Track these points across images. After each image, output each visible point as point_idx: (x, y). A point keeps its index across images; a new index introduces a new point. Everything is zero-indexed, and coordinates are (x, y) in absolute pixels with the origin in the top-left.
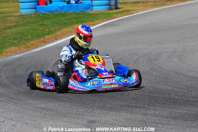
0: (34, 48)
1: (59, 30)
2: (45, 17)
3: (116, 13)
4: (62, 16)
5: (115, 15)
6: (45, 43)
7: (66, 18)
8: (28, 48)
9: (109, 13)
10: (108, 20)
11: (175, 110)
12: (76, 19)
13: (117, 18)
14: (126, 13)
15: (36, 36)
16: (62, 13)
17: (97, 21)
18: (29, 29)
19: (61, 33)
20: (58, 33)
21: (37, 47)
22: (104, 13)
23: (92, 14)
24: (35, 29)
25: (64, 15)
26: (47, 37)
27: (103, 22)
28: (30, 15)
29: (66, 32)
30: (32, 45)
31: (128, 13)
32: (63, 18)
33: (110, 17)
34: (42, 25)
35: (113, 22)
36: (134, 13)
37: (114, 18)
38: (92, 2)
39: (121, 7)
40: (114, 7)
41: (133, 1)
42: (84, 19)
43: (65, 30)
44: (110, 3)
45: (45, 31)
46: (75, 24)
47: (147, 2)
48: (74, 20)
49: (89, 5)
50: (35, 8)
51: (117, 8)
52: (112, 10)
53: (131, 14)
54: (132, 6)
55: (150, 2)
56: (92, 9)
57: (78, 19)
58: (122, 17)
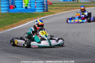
0: (8, 29)
2: (13, 14)
3: (47, 14)
4: (21, 14)
5: (47, 15)
6: (13, 27)
7: (24, 15)
8: (5, 29)
9: (43, 14)
10: (43, 17)
13: (47, 16)
14: (51, 13)
15: (9, 24)
16: (21, 13)
17: (38, 17)
18: (5, 20)
19: (21, 22)
20: (19, 22)
21: (9, 29)
22: (41, 13)
23: (35, 14)
24: (8, 20)
26: (14, 24)
27: (41, 17)
28: (6, 14)
29: (23, 22)
30: (7, 27)
31: (53, 14)
32: (21, 15)
34: (11, 18)
35: (45, 18)
36: (55, 14)
37: (46, 16)
38: (35, 8)
39: (49, 11)
40: (46, 11)
41: (55, 8)
42: (32, 16)
43: (23, 21)
44: (44, 9)
45: (13, 21)
46: (27, 18)
47: (62, 9)
48: (27, 16)
49: (34, 9)
50: (8, 10)
51: (47, 11)
52: (45, 12)
53: (54, 14)
54: (54, 10)
55: (63, 8)
56: (36, 11)
57: (29, 16)
58: (50, 15)
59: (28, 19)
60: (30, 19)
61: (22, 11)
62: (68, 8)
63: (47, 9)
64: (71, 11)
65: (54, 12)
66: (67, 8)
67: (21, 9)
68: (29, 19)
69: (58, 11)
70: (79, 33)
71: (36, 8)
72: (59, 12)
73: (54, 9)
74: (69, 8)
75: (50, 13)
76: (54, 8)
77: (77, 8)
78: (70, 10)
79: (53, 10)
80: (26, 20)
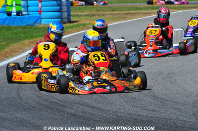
3: (70, 27)
5: (69, 30)
7: (13, 32)
12: (24, 34)
13: (72, 33)
14: (81, 27)
23: (41, 28)
25: (8, 28)
29: (15, 49)
32: (8, 32)
37: (68, 33)
38: (40, 14)
39: (74, 20)
40: (66, 20)
41: (86, 13)
42: (34, 34)
43: (14, 46)
46: (24, 39)
47: (103, 15)
48: (22, 35)
49: (37, 17)
51: (70, 22)
52: (65, 23)
54: (87, 19)
55: (107, 14)
56: (41, 22)
57: (26, 34)
58: (78, 31)
59: (27, 42)
60: (31, 40)
61: (7, 22)
62: (119, 14)
64: (128, 19)
65: (86, 22)
66: (117, 14)
68: (29, 41)
71: (42, 13)
73: (85, 15)
74: (120, 12)
75: (78, 26)
76: (83, 13)
77: (142, 14)
78: (124, 18)
79: (83, 17)
80: (22, 43)
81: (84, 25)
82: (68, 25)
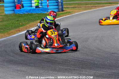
0: (13, 35)
1: (28, 23)
2: (20, 16)
3: (62, 14)
4: (30, 16)
5: (62, 15)
6: (20, 31)
7: (33, 16)
8: (10, 34)
9: (58, 14)
11: (98, 72)
12: (38, 17)
13: (63, 16)
14: (68, 13)
15: (14, 27)
16: (30, 13)
18: (10, 23)
19: (29, 26)
20: (28, 25)
21: (15, 34)
24: (13, 23)
25: (31, 15)
26: (21, 28)
28: (10, 15)
29: (32, 25)
30: (12, 32)
31: (69, 13)
33: (58, 16)
34: (18, 20)
35: (60, 19)
36: (73, 14)
37: (61, 17)
39: (65, 10)
40: (61, 10)
43: (32, 23)
44: (58, 8)
45: (20, 24)
46: (38, 20)
47: (81, 7)
49: (46, 8)
50: (14, 11)
51: (63, 11)
52: (60, 12)
53: (71, 14)
54: (72, 9)
56: (48, 11)
57: (39, 17)
58: (66, 16)
61: (31, 11)
63: (62, 8)
64: (92, 9)
65: (71, 11)
66: (88, 7)
67: (30, 8)
69: (76, 10)
70: (102, 37)
71: (49, 7)
72: (77, 12)
73: (71, 7)
74: (90, 6)
75: (66, 13)
78: (91, 9)
79: (70, 9)
80: (36, 22)
81: (70, 12)
82: (62, 12)
